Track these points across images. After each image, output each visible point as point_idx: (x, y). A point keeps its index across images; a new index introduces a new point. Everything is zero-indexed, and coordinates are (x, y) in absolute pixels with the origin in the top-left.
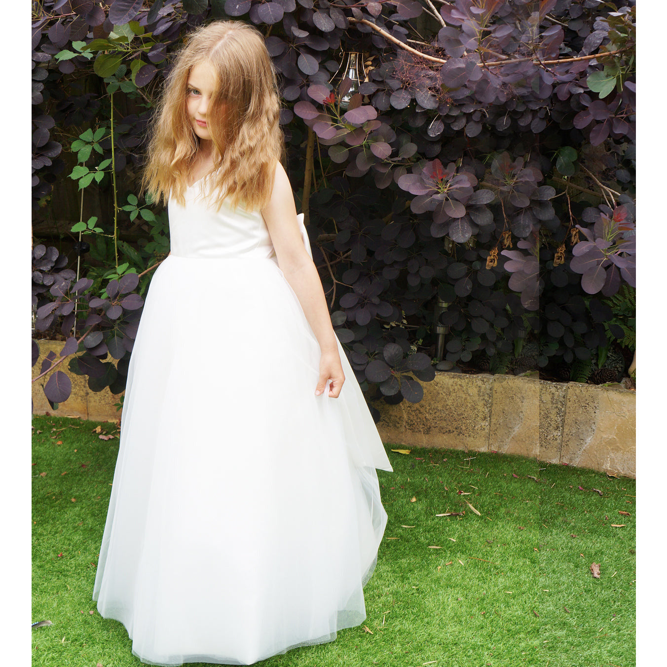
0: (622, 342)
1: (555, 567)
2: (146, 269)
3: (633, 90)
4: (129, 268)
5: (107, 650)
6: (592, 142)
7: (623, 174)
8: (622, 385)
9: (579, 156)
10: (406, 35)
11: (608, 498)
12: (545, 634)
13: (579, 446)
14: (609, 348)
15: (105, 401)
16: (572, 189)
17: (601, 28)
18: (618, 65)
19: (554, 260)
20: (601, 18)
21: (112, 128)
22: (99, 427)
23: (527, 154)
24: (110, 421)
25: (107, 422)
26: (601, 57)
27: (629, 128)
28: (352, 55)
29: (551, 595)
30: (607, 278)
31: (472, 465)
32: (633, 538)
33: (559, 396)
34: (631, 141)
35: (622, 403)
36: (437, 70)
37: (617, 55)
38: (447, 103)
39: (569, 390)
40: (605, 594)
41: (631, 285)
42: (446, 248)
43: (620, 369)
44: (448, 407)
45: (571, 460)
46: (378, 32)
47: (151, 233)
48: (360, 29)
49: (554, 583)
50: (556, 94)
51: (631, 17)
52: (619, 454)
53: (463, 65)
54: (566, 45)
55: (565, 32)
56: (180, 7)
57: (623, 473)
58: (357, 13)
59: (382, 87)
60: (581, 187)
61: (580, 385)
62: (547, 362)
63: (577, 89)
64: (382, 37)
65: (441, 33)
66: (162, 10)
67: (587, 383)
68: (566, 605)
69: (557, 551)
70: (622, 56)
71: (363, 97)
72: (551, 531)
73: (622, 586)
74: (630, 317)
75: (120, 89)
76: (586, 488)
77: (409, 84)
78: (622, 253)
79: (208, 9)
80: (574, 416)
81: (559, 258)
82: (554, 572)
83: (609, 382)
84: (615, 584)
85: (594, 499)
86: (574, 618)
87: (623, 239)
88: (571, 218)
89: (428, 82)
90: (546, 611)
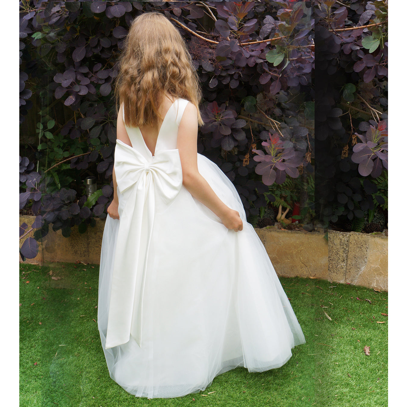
0: (383, 206)
1: (342, 348)
6: (365, 80)
7: (384, 100)
8: (383, 234)
9: (357, 90)
10: (196, 28)
11: (374, 305)
12: (336, 391)
13: (357, 272)
14: (375, 210)
16: (353, 110)
17: (371, 9)
18: (381, 32)
19: (341, 155)
20: (371, 2)
26: (371, 27)
29: (340, 366)
30: (374, 166)
31: (333, 291)
33: (344, 240)
35: (383, 245)
36: (213, 48)
37: (380, 25)
38: (219, 68)
39: (350, 237)
40: (373, 365)
42: (222, 155)
43: (382, 224)
45: (352, 281)
47: (53, 147)
49: (341, 359)
50: (343, 50)
52: (382, 277)
53: (228, 44)
54: (349, 19)
55: (348, 11)
56: (64, 7)
57: (384, 289)
60: (358, 109)
61: (357, 233)
62: (337, 219)
63: (355, 47)
66: (53, 8)
67: (362, 232)
68: (349, 372)
69: (343, 339)
70: (383, 26)
72: (339, 326)
73: (383, 360)
76: (361, 299)
77: (198, 57)
78: (383, 150)
79: (81, 9)
80: (354, 253)
81: (345, 153)
82: (341, 351)
83: (375, 232)
84: (379, 359)
85: (366, 306)
86: (354, 381)
87: (384, 141)
88: (352, 129)
89: (208, 55)
90: (337, 376)
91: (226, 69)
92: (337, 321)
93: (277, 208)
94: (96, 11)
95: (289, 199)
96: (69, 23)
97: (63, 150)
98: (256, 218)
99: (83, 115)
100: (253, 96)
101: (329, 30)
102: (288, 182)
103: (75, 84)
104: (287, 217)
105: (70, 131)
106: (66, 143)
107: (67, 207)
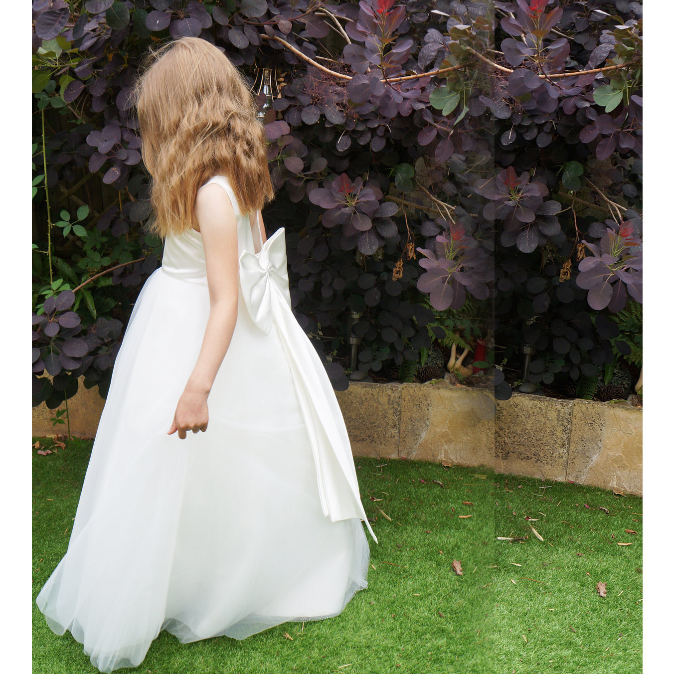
0: (628, 358)
1: (561, 586)
2: (79, 285)
3: (640, 104)
4: (63, 284)
5: (44, 665)
6: (598, 156)
7: (629, 189)
8: (629, 402)
9: (585, 171)
10: (315, 52)
11: (614, 516)
12: (550, 654)
13: (585, 464)
14: (615, 365)
15: (43, 417)
16: (578, 204)
17: (608, 42)
18: (625, 78)
19: (559, 275)
20: (608, 31)
21: (44, 144)
22: (38, 442)
23: (533, 168)
24: (48, 436)
25: (45, 437)
26: (608, 70)
27: (636, 142)
28: (266, 72)
29: (557, 614)
30: (613, 294)
31: (546, 493)
32: (639, 557)
33: (565, 413)
34: (637, 155)
35: (629, 420)
36: (344, 86)
37: (624, 68)
38: (353, 118)
39: (574, 407)
40: (612, 613)
41: (637, 300)
42: (358, 261)
43: (626, 386)
44: (527, 431)
45: (577, 477)
46: (289, 49)
47: (84, 249)
48: (273, 45)
49: (560, 602)
50: (562, 107)
51: (637, 30)
52: (626, 472)
53: (367, 82)
54: (572, 58)
55: (571, 45)
56: (104, 23)
57: (629, 491)
58: (269, 30)
59: (294, 103)
60: (587, 202)
61: (586, 402)
62: (553, 379)
63: (583, 103)
64: (293, 53)
65: (347, 50)
66: (87, 25)
67: (593, 400)
68: (572, 624)
69: (562, 570)
70: (628, 70)
71: (277, 112)
72: (556, 550)
73: (629, 605)
74: (636, 333)
75: (50, 105)
76: (592, 506)
77: (318, 100)
78: (628, 269)
79: (131, 25)
80: (580, 433)
81: (565, 274)
82: (560, 590)
83: (616, 399)
84: (621, 603)
85: (601, 517)
86: (580, 638)
87: (629, 254)
88: (577, 234)
89: (336, 98)
90: (552, 630)
91: (364, 120)
92: (552, 542)
93: (447, 348)
94: (154, 28)
95: (467, 334)
96: (111, 48)
97: (100, 254)
98: (414, 365)
99: (133, 196)
100: (410, 164)
101: (540, 76)
102: (466, 304)
103: (120, 148)
104: (464, 364)
105: (113, 223)
106: (105, 242)
107: (107, 348)
